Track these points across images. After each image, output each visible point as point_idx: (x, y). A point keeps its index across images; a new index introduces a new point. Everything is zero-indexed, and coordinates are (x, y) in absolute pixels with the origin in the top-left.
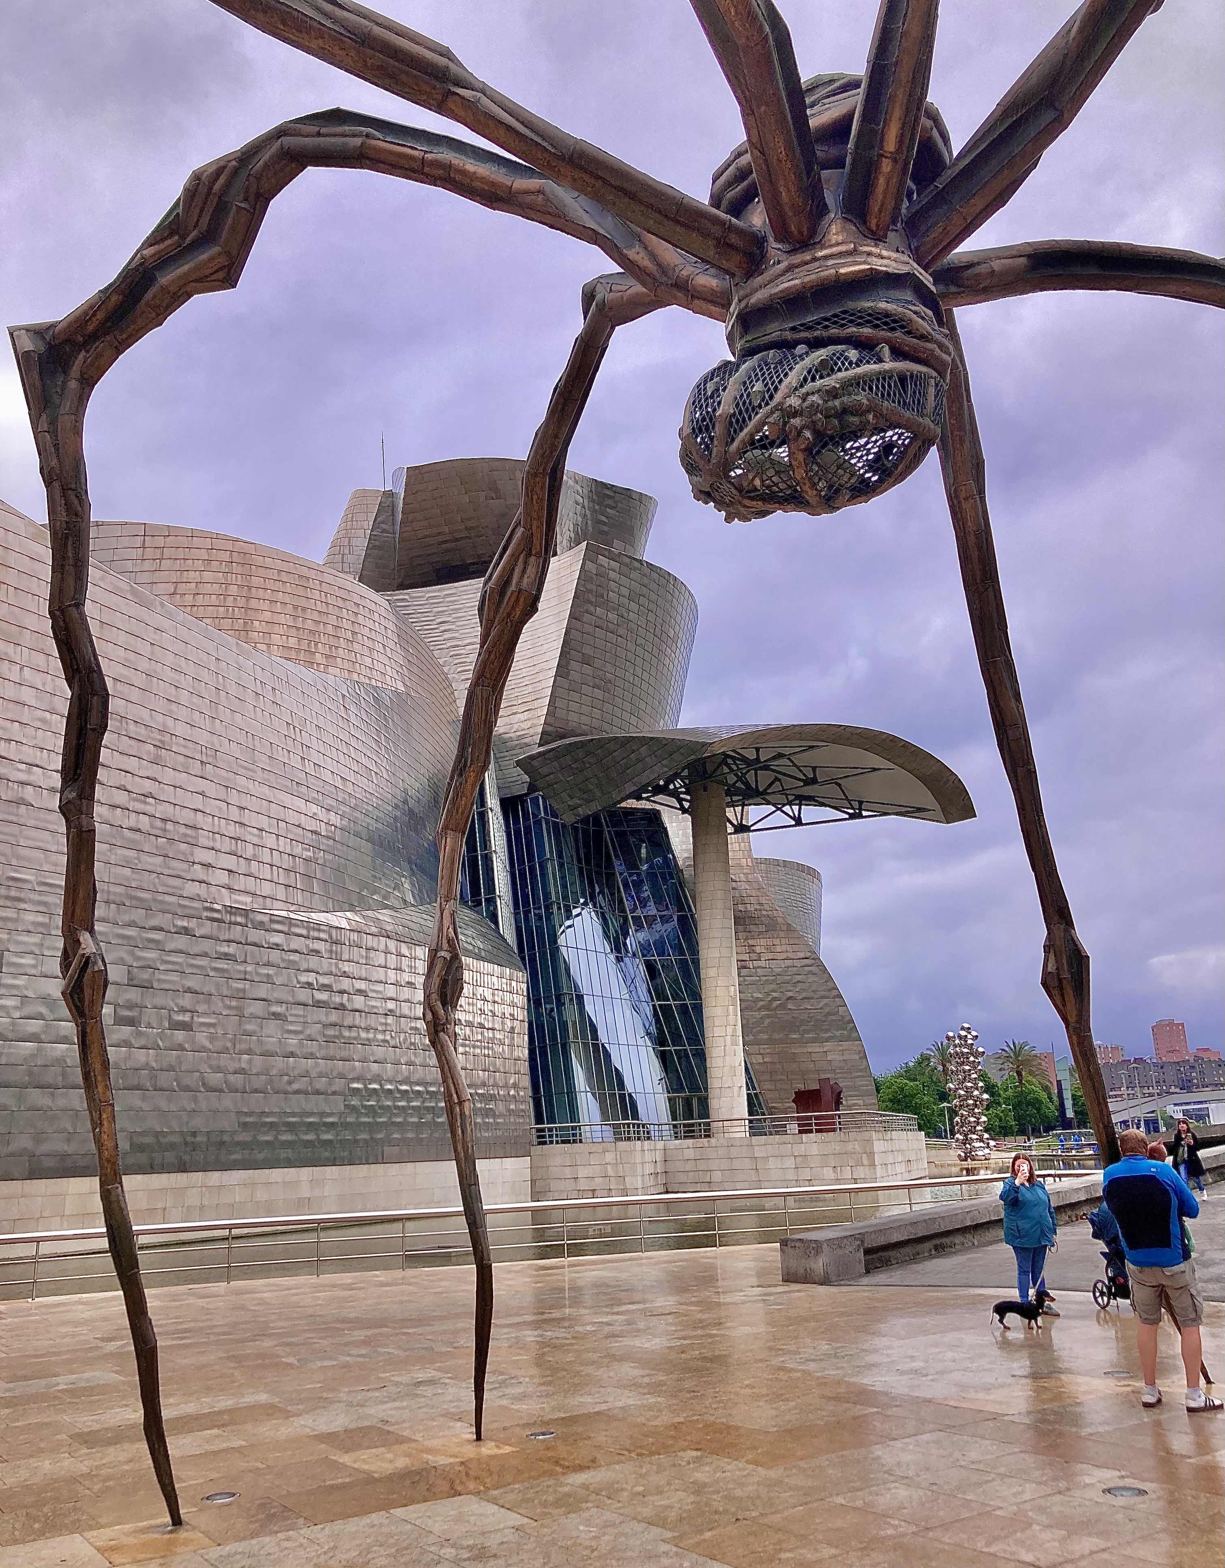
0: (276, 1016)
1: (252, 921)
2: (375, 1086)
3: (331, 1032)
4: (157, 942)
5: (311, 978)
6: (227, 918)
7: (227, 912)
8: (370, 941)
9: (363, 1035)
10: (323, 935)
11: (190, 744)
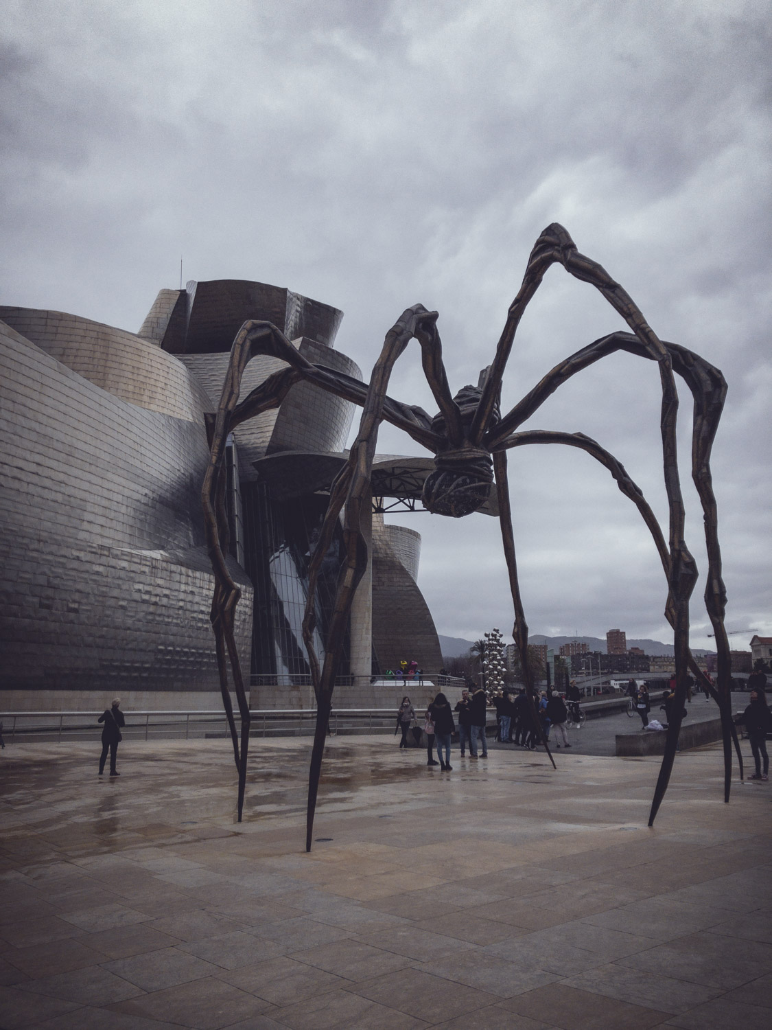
0: (122, 607)
1: (112, 554)
2: (170, 648)
3: (150, 617)
4: (63, 564)
5: (140, 586)
6: (99, 551)
7: (99, 548)
8: (173, 567)
9: (166, 620)
10: (148, 563)
11: (84, 454)
